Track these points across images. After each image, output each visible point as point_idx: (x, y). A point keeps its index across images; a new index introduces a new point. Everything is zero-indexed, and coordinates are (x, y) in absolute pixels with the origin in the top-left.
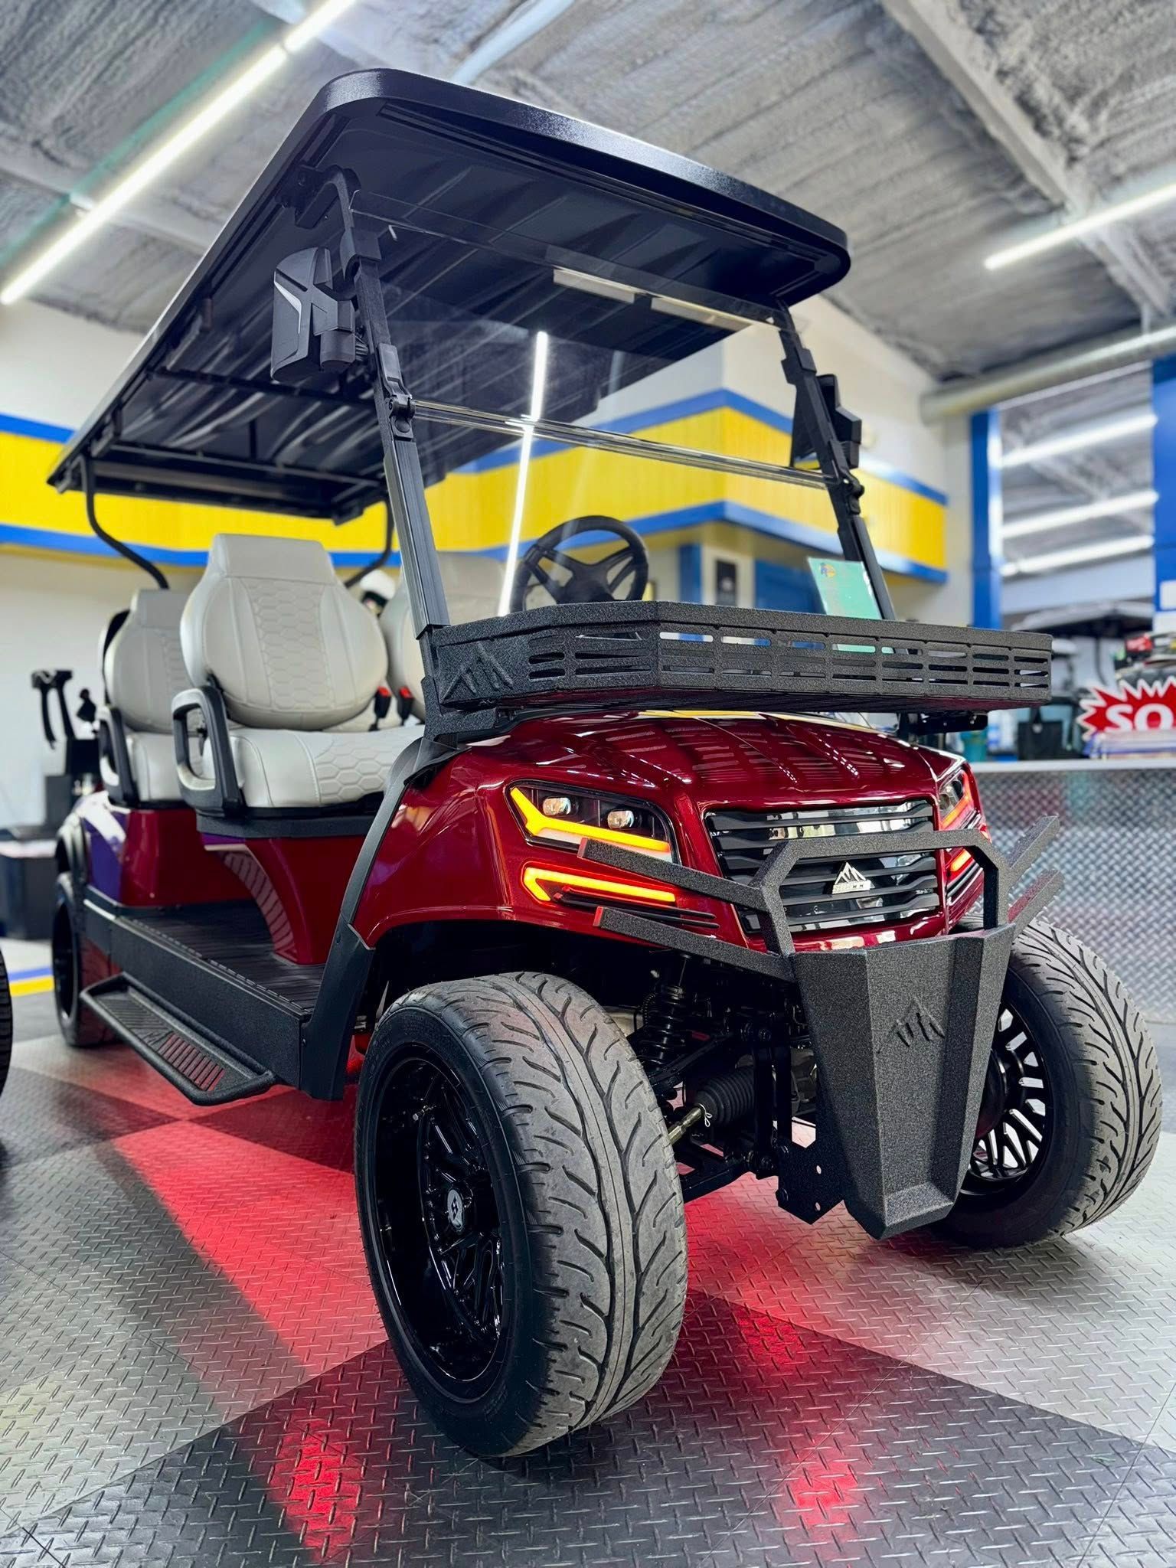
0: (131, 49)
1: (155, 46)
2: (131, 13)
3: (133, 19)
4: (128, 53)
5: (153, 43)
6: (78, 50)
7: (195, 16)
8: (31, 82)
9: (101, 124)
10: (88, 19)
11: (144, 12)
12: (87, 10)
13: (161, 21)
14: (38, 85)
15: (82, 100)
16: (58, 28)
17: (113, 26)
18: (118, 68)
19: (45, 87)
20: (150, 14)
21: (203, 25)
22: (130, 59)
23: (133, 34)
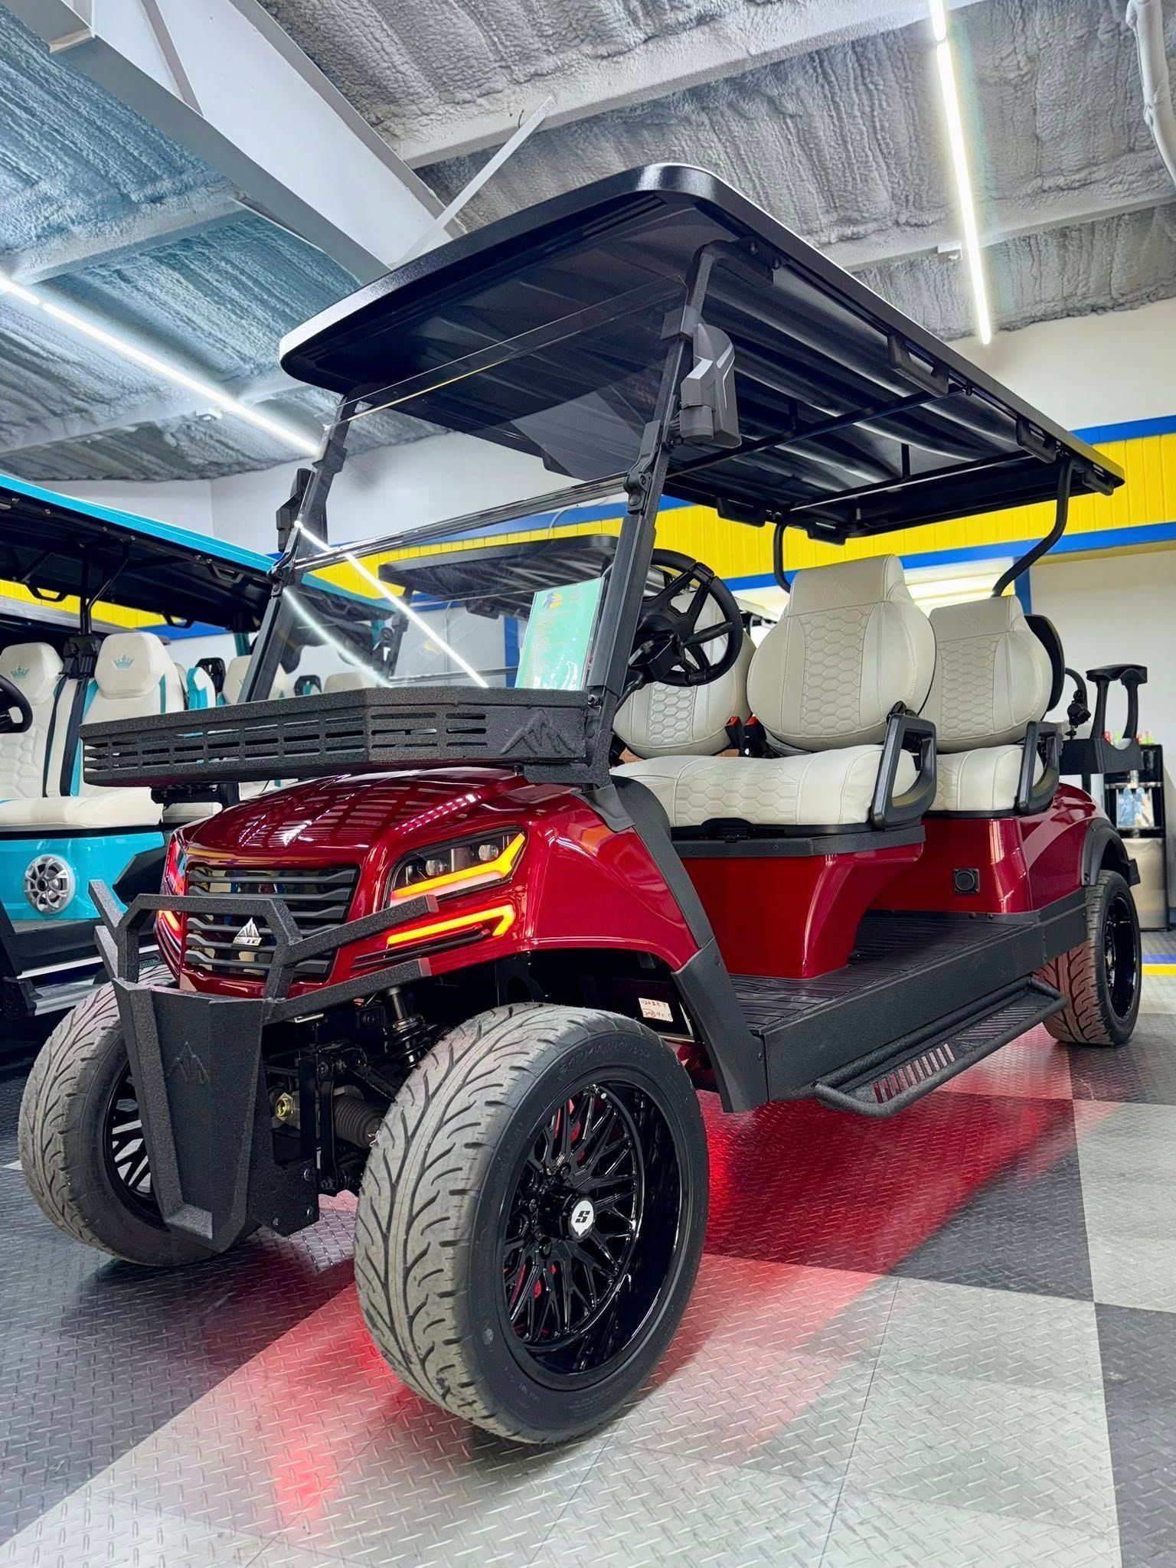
0: (877, 120)
1: (889, 105)
2: (851, 98)
3: (856, 100)
4: (878, 124)
5: (885, 105)
6: (850, 147)
7: (887, 63)
8: (850, 188)
9: (921, 179)
10: (834, 125)
11: (857, 90)
12: (827, 119)
13: (871, 87)
14: (855, 186)
15: (891, 175)
16: (824, 145)
17: (851, 116)
18: (884, 138)
19: (859, 186)
20: (861, 88)
21: (900, 64)
22: (882, 128)
23: (868, 109)
